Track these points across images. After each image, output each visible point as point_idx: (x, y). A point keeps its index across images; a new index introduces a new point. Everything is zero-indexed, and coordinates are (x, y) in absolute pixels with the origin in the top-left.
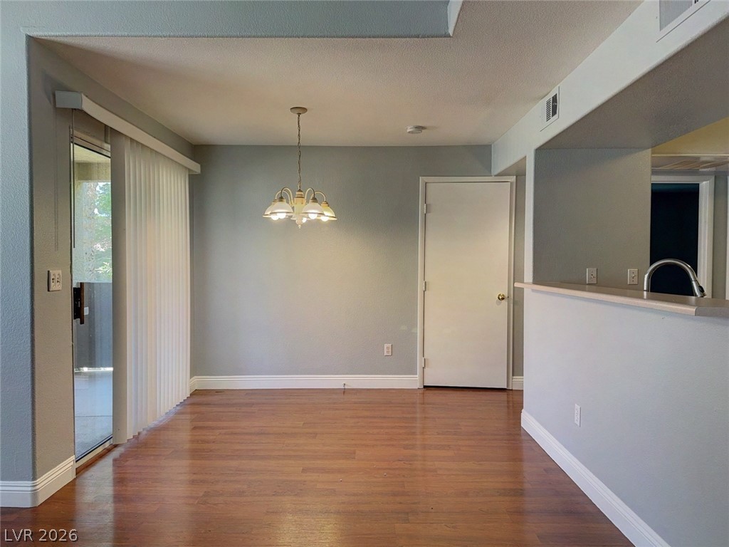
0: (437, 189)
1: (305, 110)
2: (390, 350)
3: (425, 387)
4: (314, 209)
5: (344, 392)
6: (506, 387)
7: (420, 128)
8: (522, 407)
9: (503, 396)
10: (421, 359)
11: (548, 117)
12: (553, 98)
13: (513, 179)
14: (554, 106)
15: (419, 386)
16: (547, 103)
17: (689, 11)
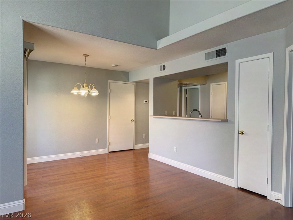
0: (113, 85)
1: (88, 55)
2: (98, 141)
3: (109, 152)
4: (95, 91)
5: (81, 158)
6: (133, 149)
7: (117, 65)
8: (149, 152)
9: (132, 152)
10: (108, 143)
11: (161, 70)
12: (163, 66)
13: (135, 83)
14: (164, 68)
15: (107, 152)
16: (161, 66)
17: (214, 59)
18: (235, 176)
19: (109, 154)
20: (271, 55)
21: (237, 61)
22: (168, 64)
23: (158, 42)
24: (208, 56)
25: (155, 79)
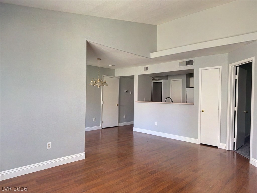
1: (101, 59)
2: (95, 120)
7: (113, 65)
10: (101, 121)
11: (145, 70)
12: (146, 67)
13: (119, 78)
14: (147, 69)
15: (101, 128)
16: (144, 67)
17: (185, 66)
18: (199, 137)
19: (103, 129)
20: (220, 67)
21: (200, 69)
22: (150, 66)
23: (151, 54)
24: (181, 64)
25: (139, 76)
